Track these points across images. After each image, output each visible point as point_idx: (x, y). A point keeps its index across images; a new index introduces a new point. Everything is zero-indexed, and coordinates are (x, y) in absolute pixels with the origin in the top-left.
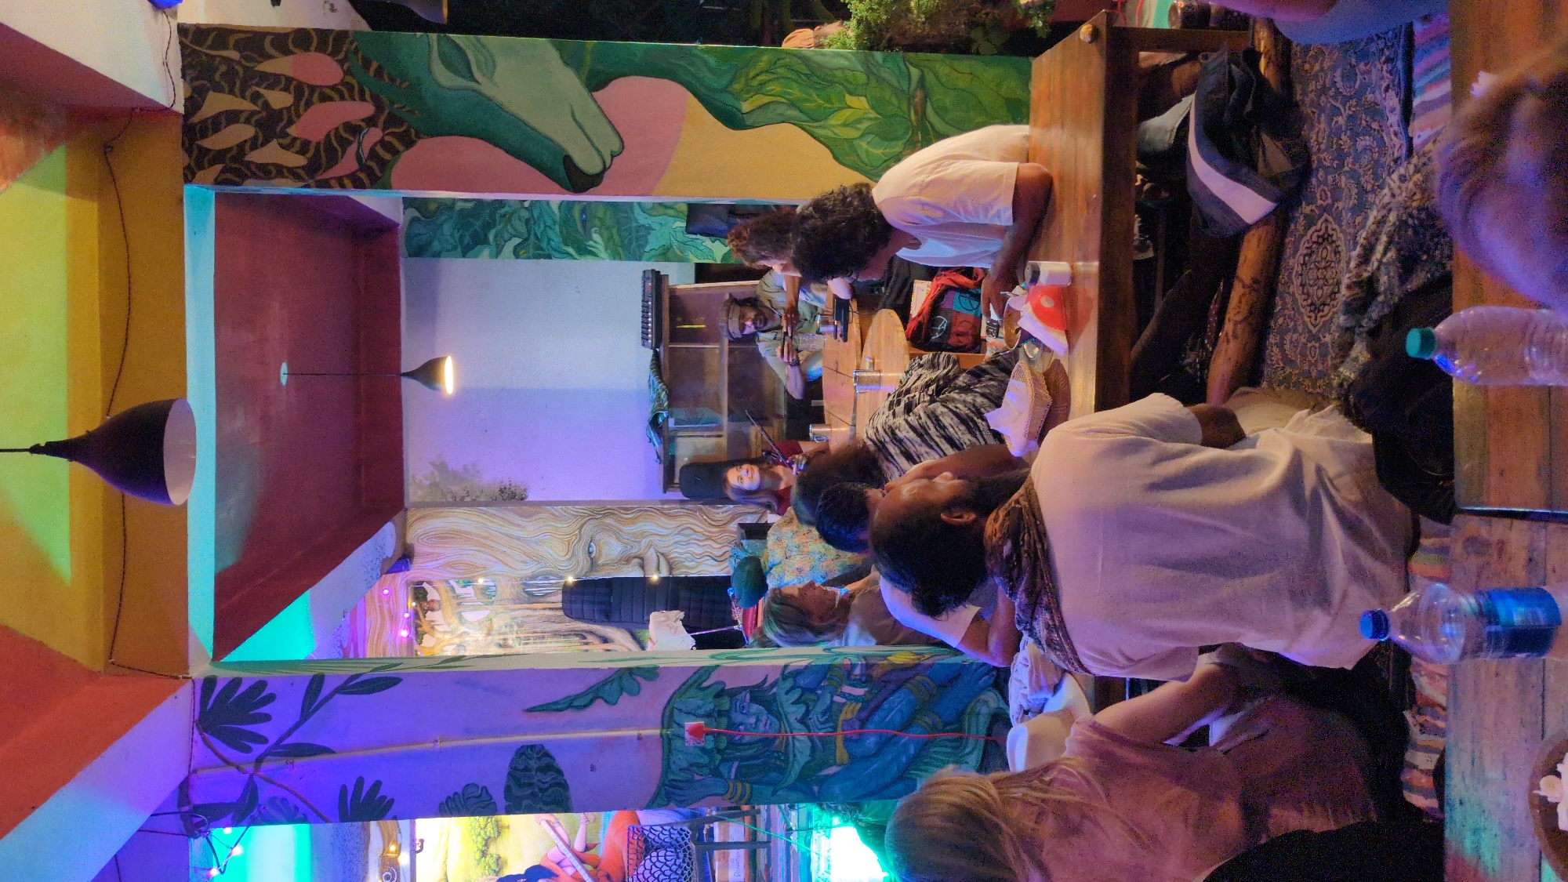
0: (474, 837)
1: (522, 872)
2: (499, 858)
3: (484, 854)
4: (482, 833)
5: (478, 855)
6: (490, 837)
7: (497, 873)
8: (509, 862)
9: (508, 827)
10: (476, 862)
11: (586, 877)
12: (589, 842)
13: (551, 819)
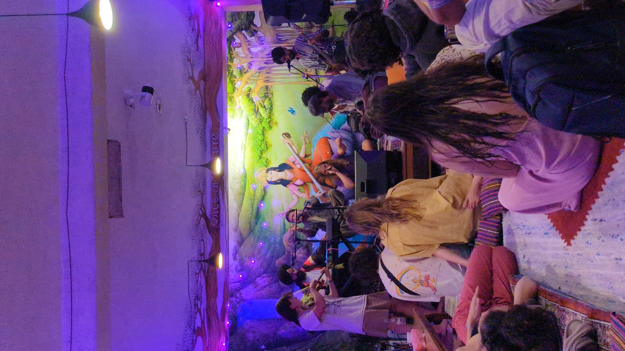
0: (256, 150)
1: (277, 166)
2: (267, 159)
3: (260, 157)
4: (260, 147)
5: (258, 158)
6: (263, 150)
8: (272, 161)
9: (271, 145)
10: (257, 161)
11: (306, 169)
12: (307, 153)
13: (290, 142)
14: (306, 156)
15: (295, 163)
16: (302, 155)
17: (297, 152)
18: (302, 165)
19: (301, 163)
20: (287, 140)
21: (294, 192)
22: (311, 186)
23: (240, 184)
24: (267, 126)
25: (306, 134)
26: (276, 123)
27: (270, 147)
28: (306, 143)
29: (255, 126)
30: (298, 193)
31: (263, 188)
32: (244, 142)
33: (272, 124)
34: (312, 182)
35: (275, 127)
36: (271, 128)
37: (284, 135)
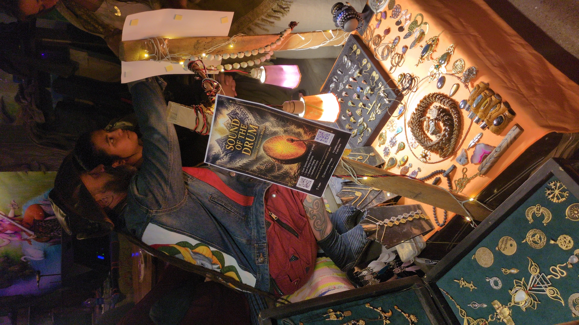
11: (16, 224)
12: (17, 214)
14: (15, 216)
15: (3, 221)
16: (11, 215)
17: (4, 214)
18: (12, 222)
19: (10, 220)
21: (5, 237)
22: (24, 234)
25: (14, 203)
28: (14, 208)
30: (10, 238)
34: (25, 231)
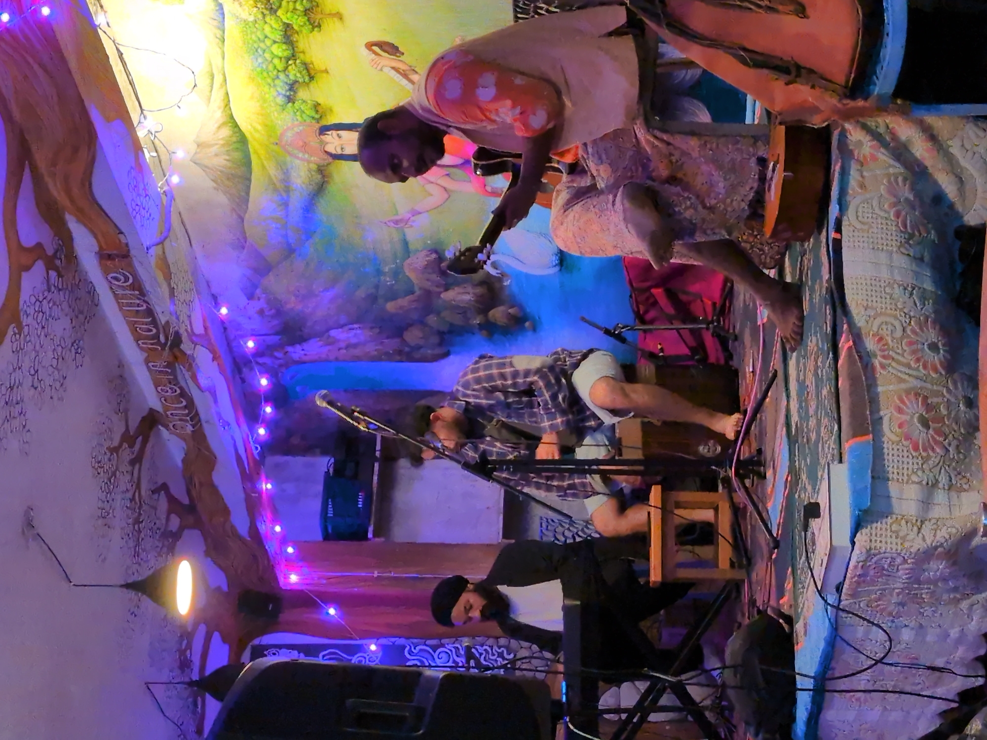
0: (269, 81)
1: (360, 120)
2: (316, 106)
3: (290, 99)
4: (282, 76)
5: (280, 100)
6: (296, 82)
7: (318, 121)
8: (335, 109)
9: (326, 71)
10: (278, 108)
13: (402, 67)
20: (387, 60)
23: (227, 158)
24: (297, 22)
26: (339, 16)
27: (325, 75)
29: (251, 19)
31: (314, 167)
32: (217, 61)
33: (319, 17)
35: (331, 26)
36: (319, 26)
37: (375, 48)
